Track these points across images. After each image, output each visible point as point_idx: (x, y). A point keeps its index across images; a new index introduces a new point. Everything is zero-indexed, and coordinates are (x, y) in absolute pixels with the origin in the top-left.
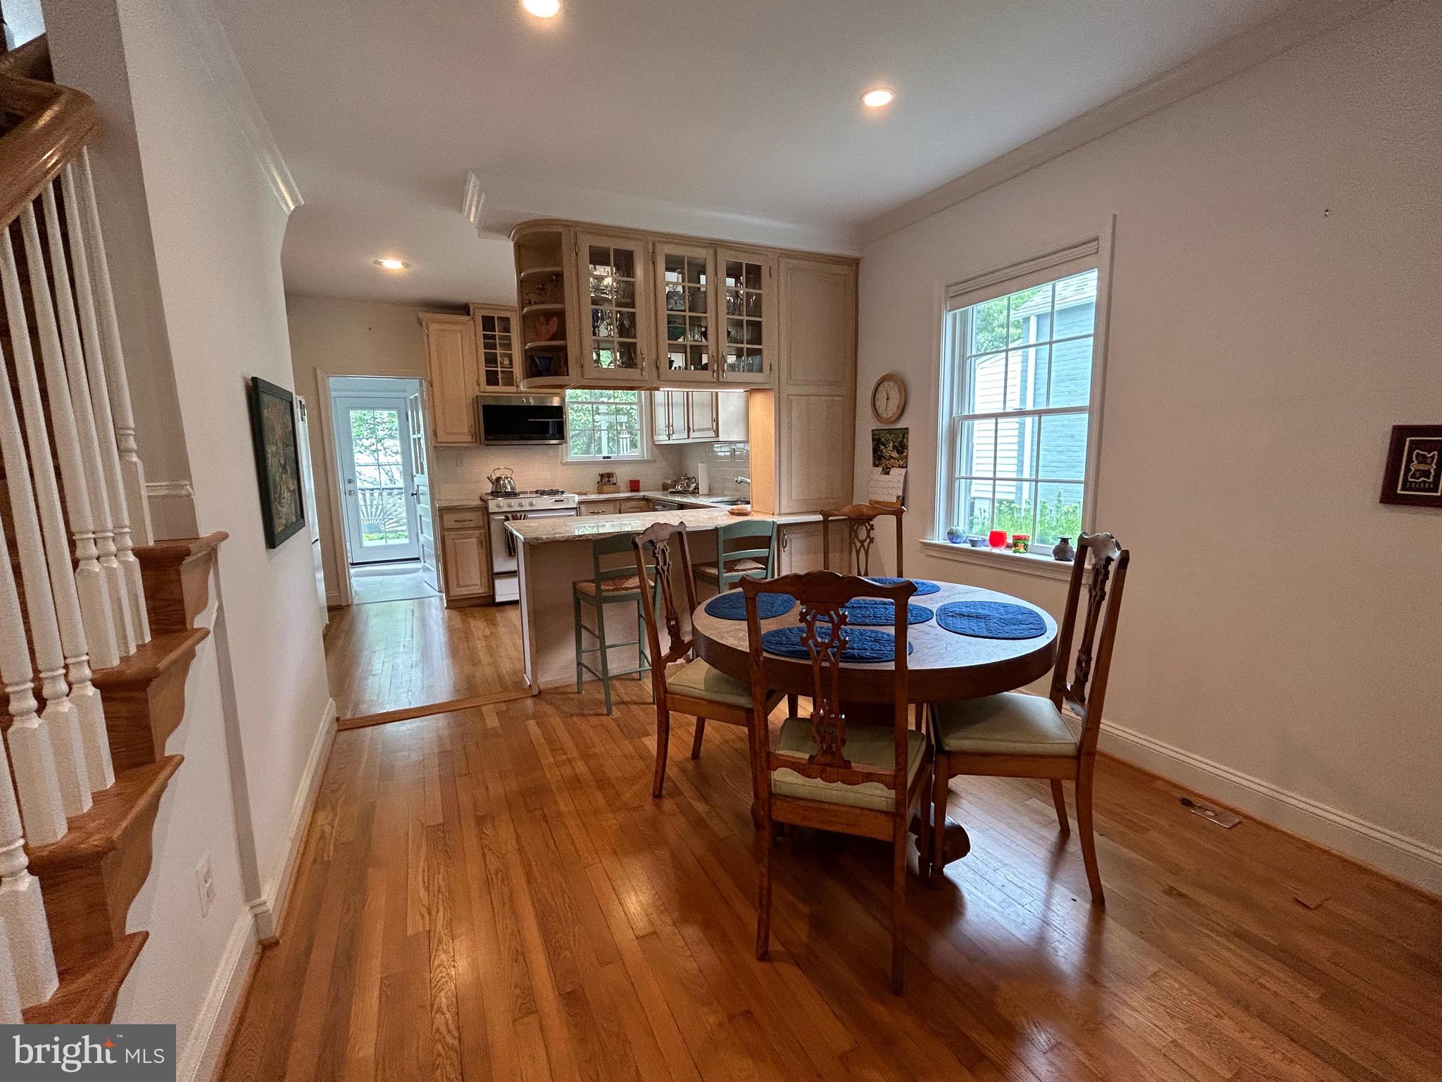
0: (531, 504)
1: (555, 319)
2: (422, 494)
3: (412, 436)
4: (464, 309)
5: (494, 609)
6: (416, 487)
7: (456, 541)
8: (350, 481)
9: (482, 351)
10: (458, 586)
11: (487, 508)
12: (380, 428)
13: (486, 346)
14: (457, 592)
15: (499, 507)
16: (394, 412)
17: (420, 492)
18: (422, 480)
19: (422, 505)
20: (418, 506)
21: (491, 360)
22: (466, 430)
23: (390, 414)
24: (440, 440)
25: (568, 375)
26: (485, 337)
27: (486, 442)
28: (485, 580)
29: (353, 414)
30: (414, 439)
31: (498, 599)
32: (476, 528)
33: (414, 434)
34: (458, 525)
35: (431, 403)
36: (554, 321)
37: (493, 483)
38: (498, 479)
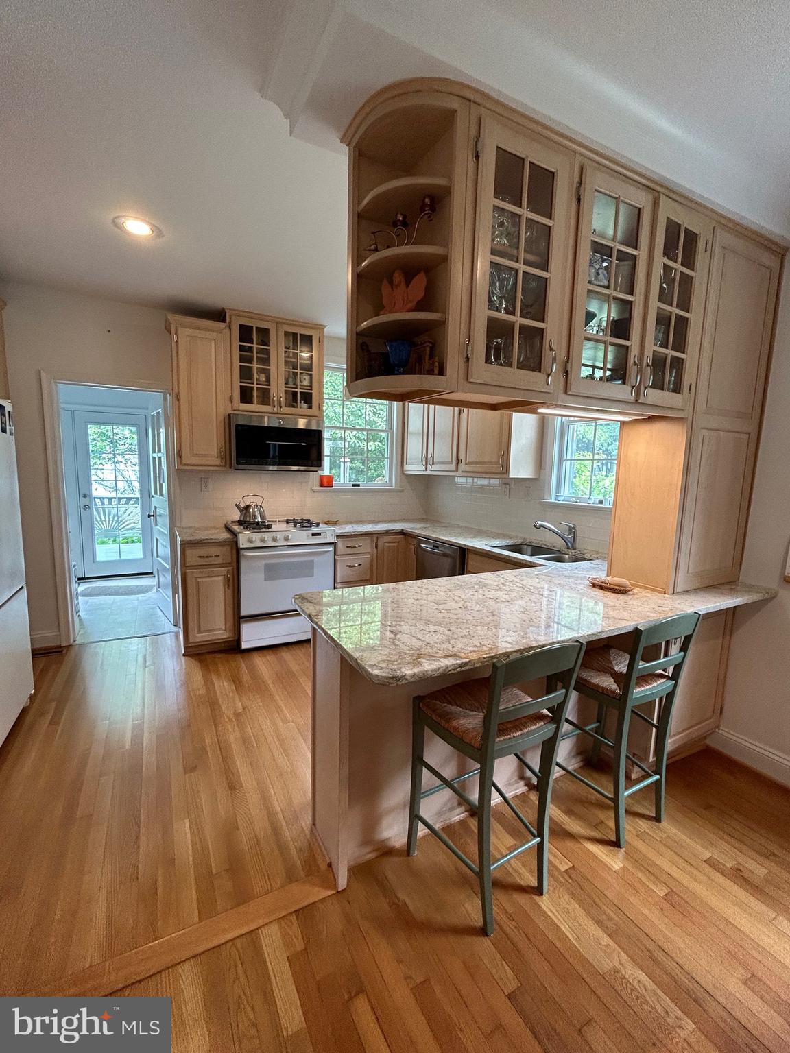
0: (286, 539)
1: (422, 276)
2: (160, 516)
3: (152, 455)
4: (219, 315)
5: (239, 657)
6: (153, 509)
7: (199, 580)
8: (85, 496)
9: (237, 364)
10: (200, 631)
11: (236, 543)
12: (122, 443)
13: (242, 359)
14: (198, 637)
15: (251, 541)
16: (134, 429)
17: (158, 514)
18: (160, 503)
19: (158, 527)
20: (155, 528)
21: (246, 374)
22: (215, 452)
23: (131, 431)
24: (184, 462)
25: (441, 373)
26: (242, 348)
27: (237, 467)
28: (230, 624)
29: (92, 429)
30: (154, 458)
31: (244, 646)
32: (222, 565)
33: (154, 452)
34: (203, 562)
35: (176, 421)
36: (420, 282)
37: (241, 511)
38: (247, 507)
